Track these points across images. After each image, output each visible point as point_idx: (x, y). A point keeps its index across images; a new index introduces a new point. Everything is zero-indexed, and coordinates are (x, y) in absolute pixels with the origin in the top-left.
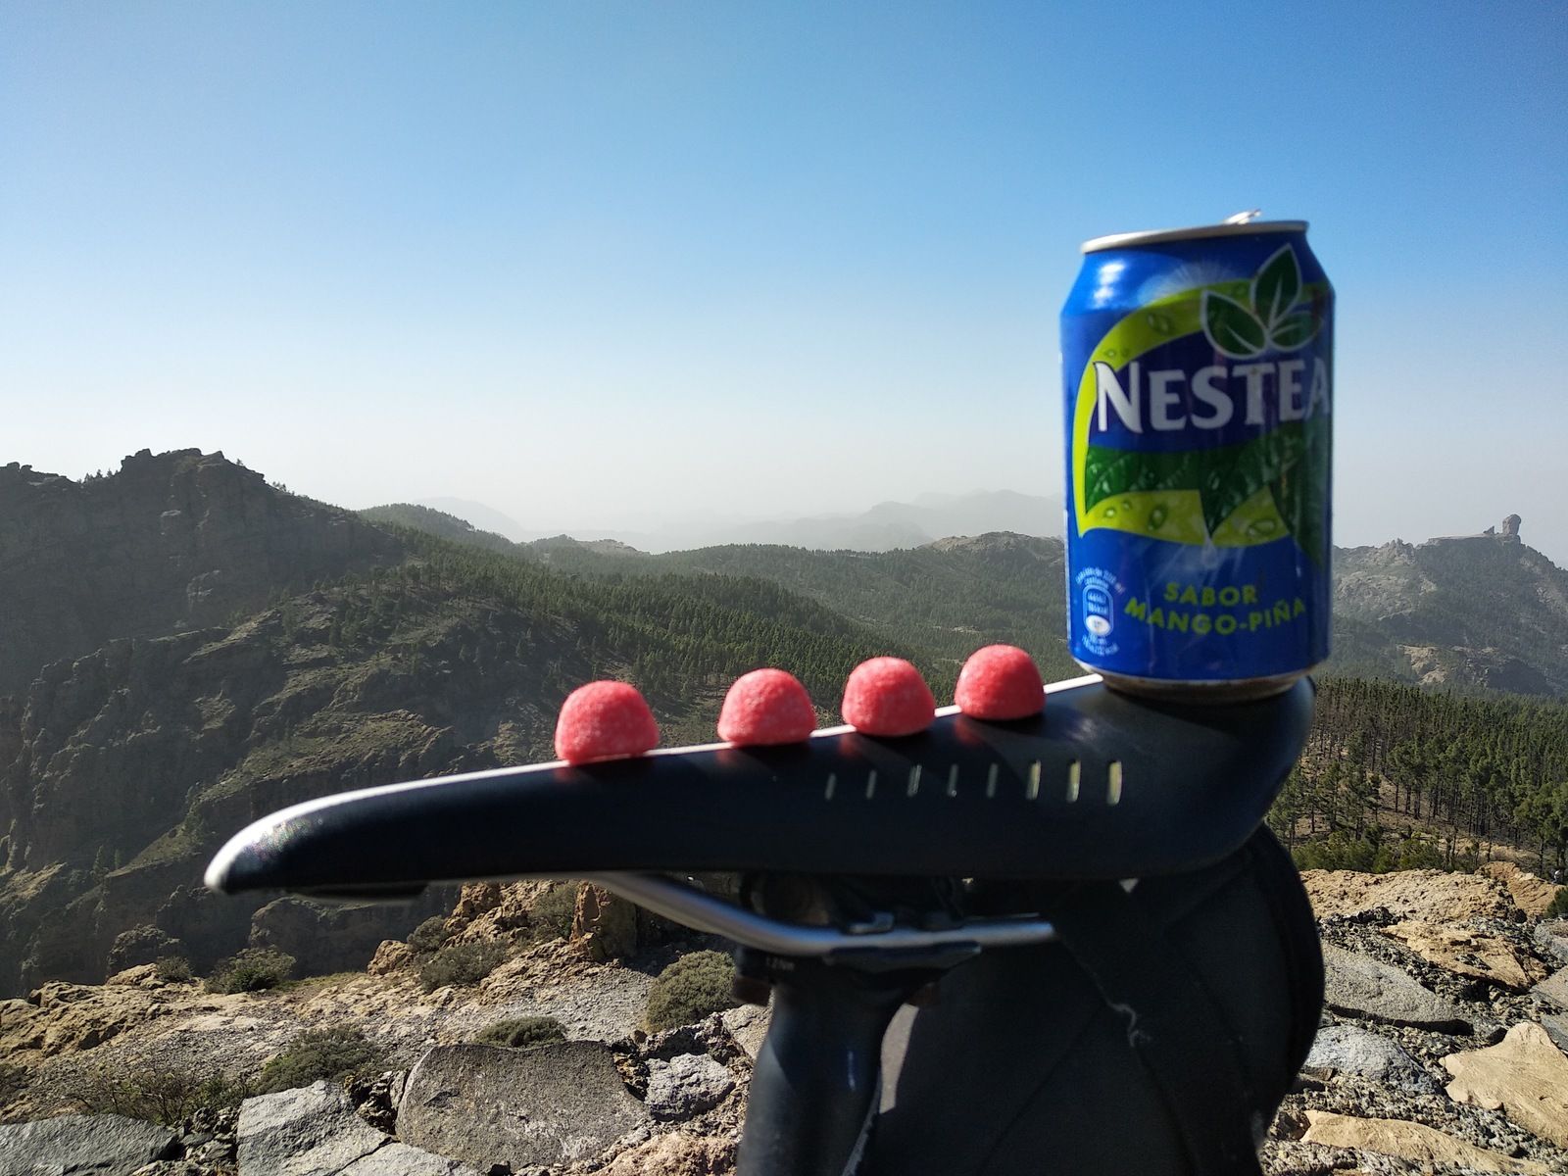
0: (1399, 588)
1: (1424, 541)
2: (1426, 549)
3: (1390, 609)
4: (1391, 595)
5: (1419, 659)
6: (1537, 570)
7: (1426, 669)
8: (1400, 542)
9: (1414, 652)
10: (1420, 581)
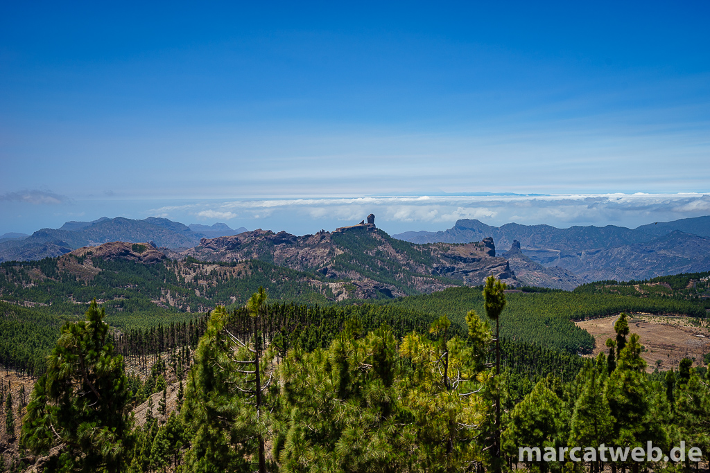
0: (325, 254)
1: (334, 230)
2: (336, 234)
3: (322, 265)
4: (322, 258)
5: (336, 289)
6: (383, 240)
7: (340, 293)
8: (323, 231)
9: (332, 285)
10: (334, 250)
